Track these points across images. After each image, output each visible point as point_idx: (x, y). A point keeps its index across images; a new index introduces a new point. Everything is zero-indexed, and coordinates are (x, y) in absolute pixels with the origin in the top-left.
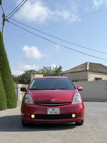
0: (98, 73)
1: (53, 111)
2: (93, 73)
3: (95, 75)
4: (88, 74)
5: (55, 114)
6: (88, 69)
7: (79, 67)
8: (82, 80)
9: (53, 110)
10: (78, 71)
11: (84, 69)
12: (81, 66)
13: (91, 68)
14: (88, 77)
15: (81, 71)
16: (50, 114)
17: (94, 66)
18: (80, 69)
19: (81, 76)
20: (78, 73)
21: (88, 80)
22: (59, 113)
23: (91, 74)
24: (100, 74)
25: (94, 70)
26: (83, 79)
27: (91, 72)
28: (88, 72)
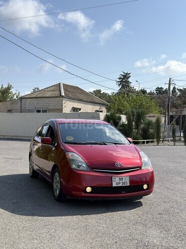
0: (77, 101)
1: (121, 182)
2: (70, 100)
3: (72, 103)
4: (64, 102)
5: (124, 185)
6: (63, 94)
7: (48, 89)
8: (54, 110)
9: (120, 179)
10: (47, 95)
11: (57, 93)
12: (51, 89)
13: (67, 92)
14: (64, 106)
15: (53, 96)
16: (116, 185)
17: (70, 90)
18: (51, 93)
19: (52, 103)
20: (48, 99)
21: (62, 111)
22: (128, 185)
23: (67, 102)
24: (79, 103)
25: (71, 96)
26: (56, 108)
27: (67, 99)
28: (64, 99)
